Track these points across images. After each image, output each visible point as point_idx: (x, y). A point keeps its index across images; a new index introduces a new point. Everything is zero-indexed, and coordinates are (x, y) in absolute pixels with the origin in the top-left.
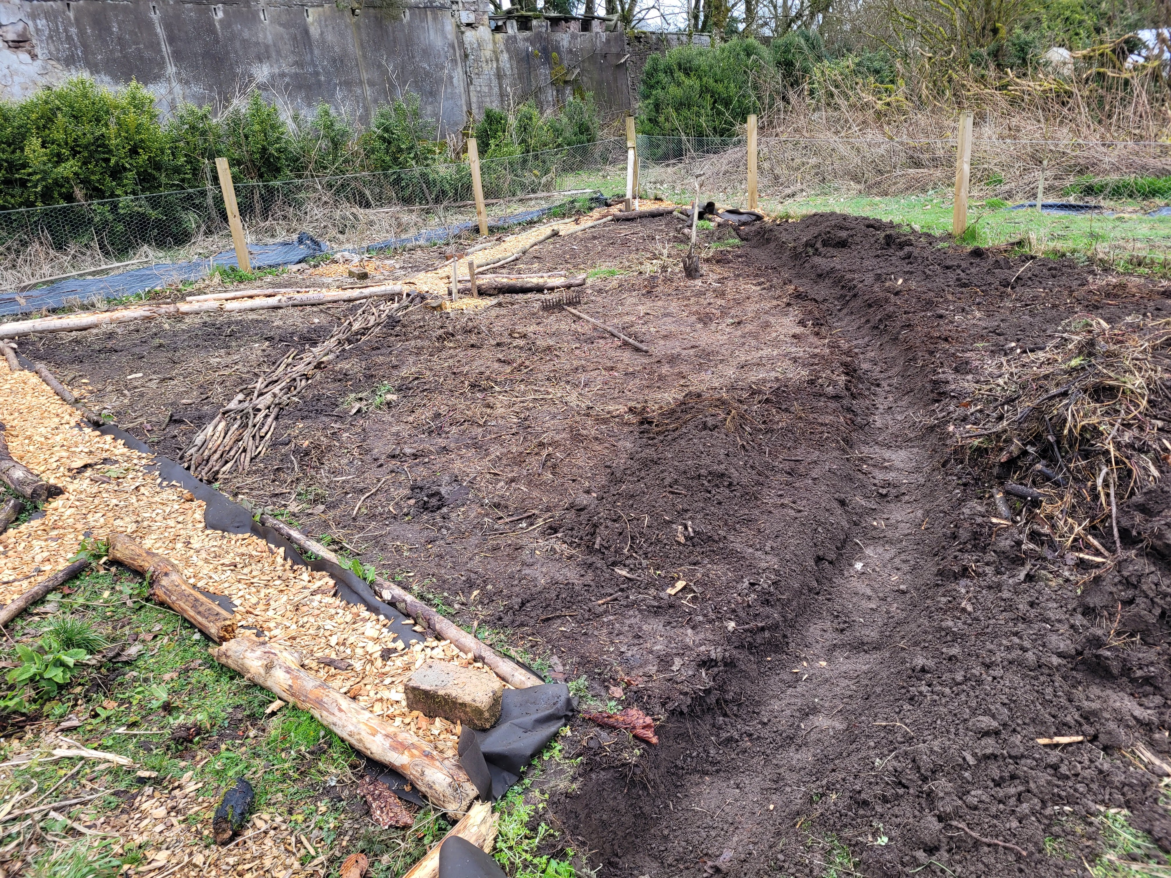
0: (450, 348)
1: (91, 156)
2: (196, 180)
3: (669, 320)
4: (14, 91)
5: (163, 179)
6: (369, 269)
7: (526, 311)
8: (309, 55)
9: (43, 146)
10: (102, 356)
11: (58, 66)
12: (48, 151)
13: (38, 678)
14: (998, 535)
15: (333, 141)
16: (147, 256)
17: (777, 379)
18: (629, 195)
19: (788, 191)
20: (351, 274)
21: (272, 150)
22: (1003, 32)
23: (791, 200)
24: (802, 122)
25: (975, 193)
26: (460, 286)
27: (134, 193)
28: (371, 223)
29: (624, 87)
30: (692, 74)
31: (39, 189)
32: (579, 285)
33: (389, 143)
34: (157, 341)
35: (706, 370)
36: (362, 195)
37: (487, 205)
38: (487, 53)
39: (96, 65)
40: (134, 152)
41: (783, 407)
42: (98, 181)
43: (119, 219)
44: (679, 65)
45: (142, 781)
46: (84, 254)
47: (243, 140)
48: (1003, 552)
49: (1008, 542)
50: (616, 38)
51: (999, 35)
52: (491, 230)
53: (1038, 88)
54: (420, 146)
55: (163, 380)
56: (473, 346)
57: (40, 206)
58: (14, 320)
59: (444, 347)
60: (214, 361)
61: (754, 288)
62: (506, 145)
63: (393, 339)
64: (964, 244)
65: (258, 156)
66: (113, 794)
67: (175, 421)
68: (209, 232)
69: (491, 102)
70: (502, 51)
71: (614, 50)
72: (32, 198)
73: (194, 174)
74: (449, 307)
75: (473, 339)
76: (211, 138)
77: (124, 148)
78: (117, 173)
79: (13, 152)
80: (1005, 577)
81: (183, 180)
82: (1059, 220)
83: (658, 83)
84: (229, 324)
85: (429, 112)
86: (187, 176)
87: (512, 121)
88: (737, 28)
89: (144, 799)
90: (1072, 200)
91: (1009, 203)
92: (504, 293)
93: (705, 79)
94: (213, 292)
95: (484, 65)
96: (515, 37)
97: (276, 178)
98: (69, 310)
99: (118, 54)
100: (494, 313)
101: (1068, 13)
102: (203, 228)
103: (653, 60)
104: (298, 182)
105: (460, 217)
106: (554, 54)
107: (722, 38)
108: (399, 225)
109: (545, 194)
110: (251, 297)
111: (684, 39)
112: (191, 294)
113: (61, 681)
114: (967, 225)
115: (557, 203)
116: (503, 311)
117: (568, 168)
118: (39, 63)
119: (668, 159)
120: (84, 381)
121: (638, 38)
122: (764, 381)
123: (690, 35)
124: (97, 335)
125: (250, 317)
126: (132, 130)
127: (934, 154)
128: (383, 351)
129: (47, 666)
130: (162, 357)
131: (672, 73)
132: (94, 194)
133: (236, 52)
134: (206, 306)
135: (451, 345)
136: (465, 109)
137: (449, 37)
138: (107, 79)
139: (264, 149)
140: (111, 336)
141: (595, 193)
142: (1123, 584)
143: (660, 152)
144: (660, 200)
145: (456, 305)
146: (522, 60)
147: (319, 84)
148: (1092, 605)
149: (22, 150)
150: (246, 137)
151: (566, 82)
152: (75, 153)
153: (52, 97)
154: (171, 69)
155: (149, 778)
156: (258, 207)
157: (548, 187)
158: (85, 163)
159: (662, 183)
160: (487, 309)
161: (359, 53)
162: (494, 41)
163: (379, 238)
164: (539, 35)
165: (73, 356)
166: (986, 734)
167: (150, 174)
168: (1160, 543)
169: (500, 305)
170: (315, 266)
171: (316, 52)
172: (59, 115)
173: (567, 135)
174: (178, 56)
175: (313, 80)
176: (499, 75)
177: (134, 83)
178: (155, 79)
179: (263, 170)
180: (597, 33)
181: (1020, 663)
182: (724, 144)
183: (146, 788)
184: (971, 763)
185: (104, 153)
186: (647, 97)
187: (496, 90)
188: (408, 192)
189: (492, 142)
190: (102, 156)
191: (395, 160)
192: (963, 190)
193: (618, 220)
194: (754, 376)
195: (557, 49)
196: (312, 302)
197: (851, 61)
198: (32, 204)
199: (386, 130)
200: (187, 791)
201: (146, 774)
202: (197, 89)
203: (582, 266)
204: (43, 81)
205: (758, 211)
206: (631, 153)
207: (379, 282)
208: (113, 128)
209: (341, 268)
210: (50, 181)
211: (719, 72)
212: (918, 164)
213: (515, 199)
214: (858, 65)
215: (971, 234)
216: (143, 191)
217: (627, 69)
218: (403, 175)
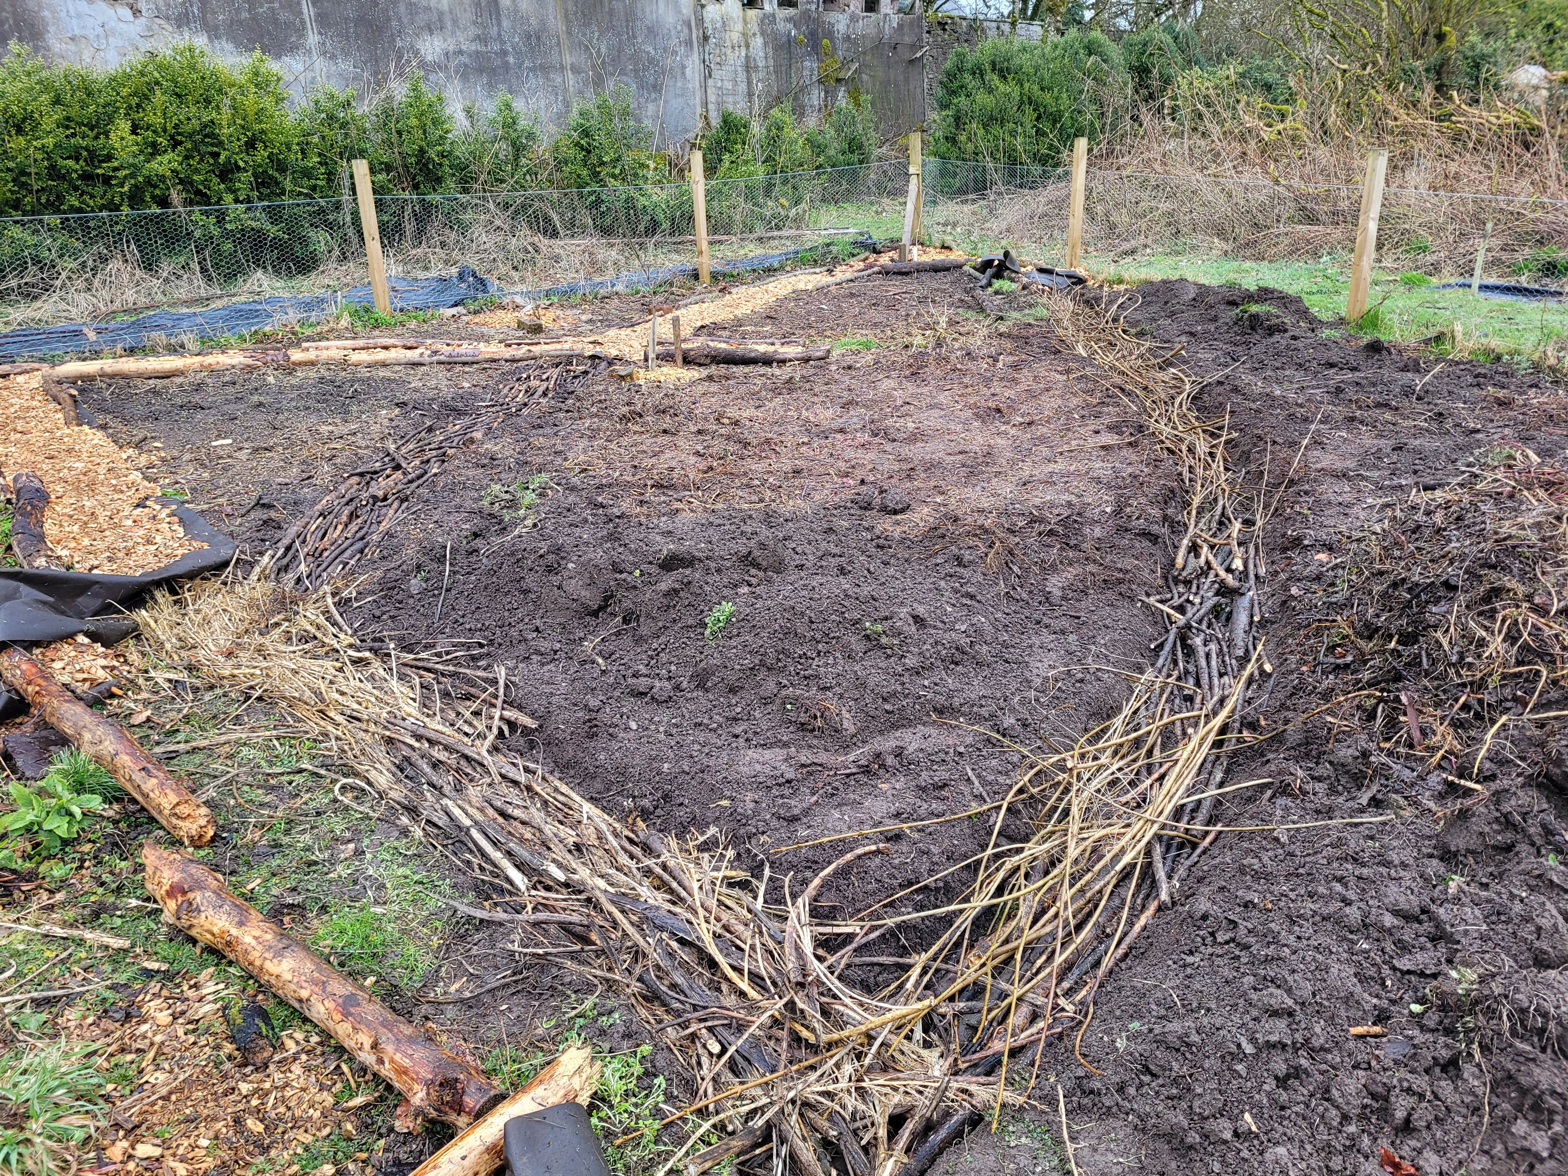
0: (635, 433)
1: (196, 148)
2: (330, 187)
3: (936, 413)
4: (108, 57)
5: (288, 185)
6: (546, 320)
7: (743, 389)
8: (495, 28)
9: (134, 132)
10: (184, 413)
11: (167, 26)
12: (139, 138)
13: (36, 828)
14: (1338, 741)
15: (514, 144)
16: (260, 286)
17: (1069, 504)
18: (906, 240)
19: (1126, 246)
20: (521, 325)
21: (432, 154)
22: (1452, 40)
23: (1129, 259)
24: (1156, 152)
25: (1388, 263)
26: (659, 349)
27: (248, 200)
28: (557, 259)
29: (919, 91)
30: (1010, 77)
31: (126, 188)
32: (820, 359)
33: (589, 152)
34: (255, 398)
35: (975, 486)
36: (548, 220)
37: (711, 243)
38: (735, 36)
39: (216, 28)
40: (251, 145)
41: (1073, 542)
42: (202, 183)
43: (227, 235)
44: (993, 64)
45: (149, 974)
46: (179, 277)
47: (394, 138)
48: (1343, 765)
49: (1350, 751)
50: (911, 23)
51: (1447, 44)
52: (715, 277)
53: (1494, 120)
54: (628, 158)
55: (256, 450)
56: (665, 431)
57: (126, 210)
58: (79, 359)
59: (628, 431)
60: (325, 429)
61: (1059, 376)
62: (746, 162)
63: (561, 415)
64: (1362, 334)
65: (413, 160)
66: (108, 988)
67: (264, 505)
68: (343, 258)
69: (735, 104)
70: (754, 34)
71: (907, 40)
72: (117, 200)
73: (329, 180)
74: (642, 377)
75: (667, 422)
76: (353, 133)
77: (238, 140)
78: (227, 173)
79: (96, 138)
80: (1341, 800)
81: (314, 188)
82: (1501, 309)
83: (962, 87)
84: (353, 382)
85: (649, 113)
86: (319, 183)
87: (757, 129)
88: (1083, 16)
89: (148, 998)
90: (1524, 281)
91: (1434, 280)
92: (718, 363)
93: (1027, 85)
94: (338, 338)
95: (729, 52)
96: (774, 15)
97: (435, 190)
98: (153, 351)
99: (245, 15)
100: (700, 389)
101: (1551, 17)
102: (337, 252)
103: (958, 55)
104: (464, 198)
105: (675, 256)
106: (825, 41)
107: (1058, 30)
108: (593, 263)
109: (793, 232)
110: (386, 348)
111: (1006, 28)
112: (309, 339)
113: (65, 836)
114: (1367, 307)
115: (808, 245)
116: (714, 387)
117: (829, 199)
118: (142, 21)
119: (965, 193)
120: (156, 444)
121: (942, 25)
122: (1052, 505)
123: (1013, 24)
124: (181, 386)
125: (381, 374)
126: (251, 117)
127: (1335, 204)
128: (548, 430)
129: (48, 813)
130: (260, 419)
131: (982, 75)
132: (198, 198)
133: (399, 20)
134: (324, 355)
135: (637, 428)
136: (699, 110)
137: (684, 11)
138: (229, 47)
139: (422, 151)
140: (199, 387)
141: (862, 234)
142: (1500, 824)
143: (957, 183)
144: (949, 248)
145: (651, 375)
146: (781, 47)
147: (506, 66)
148: (1453, 849)
149: (107, 134)
150: (400, 133)
151: (838, 81)
152: (175, 144)
153: (150, 68)
154: (313, 38)
155: (158, 971)
156: (409, 227)
157: (798, 221)
158: (187, 158)
159: (954, 225)
160: (692, 383)
161: (562, 27)
162: (745, 20)
163: (565, 277)
164: (806, 13)
165: (147, 410)
166: (1275, 1014)
167: (271, 177)
168: (1558, 771)
169: (710, 378)
170: (476, 312)
171: (505, 23)
172: (158, 92)
173: (832, 152)
174: (323, 21)
175: (499, 62)
176: (749, 67)
177: (258, 53)
178: (291, 50)
179: (419, 178)
180: (886, 15)
181: (1337, 920)
182: (1045, 175)
183: (153, 984)
184: (1247, 1051)
185: (212, 145)
186: (944, 106)
187: (743, 87)
188: (608, 221)
189: (726, 157)
190: (210, 149)
191: (595, 175)
192: (1365, 258)
193: (887, 273)
194: (1039, 497)
195: (830, 34)
196: (464, 359)
197: (1232, 70)
198: (117, 208)
199: (586, 133)
200: (205, 992)
201: (155, 966)
202: (346, 66)
203: (828, 333)
204: (146, 46)
205: (1081, 272)
206: (914, 183)
207: (557, 339)
208: (226, 113)
209: (508, 318)
210: (141, 179)
211: (1047, 76)
212: (1311, 219)
213: (751, 236)
214: (1242, 75)
215: (1371, 320)
216: (260, 199)
217: (924, 67)
218: (604, 197)
